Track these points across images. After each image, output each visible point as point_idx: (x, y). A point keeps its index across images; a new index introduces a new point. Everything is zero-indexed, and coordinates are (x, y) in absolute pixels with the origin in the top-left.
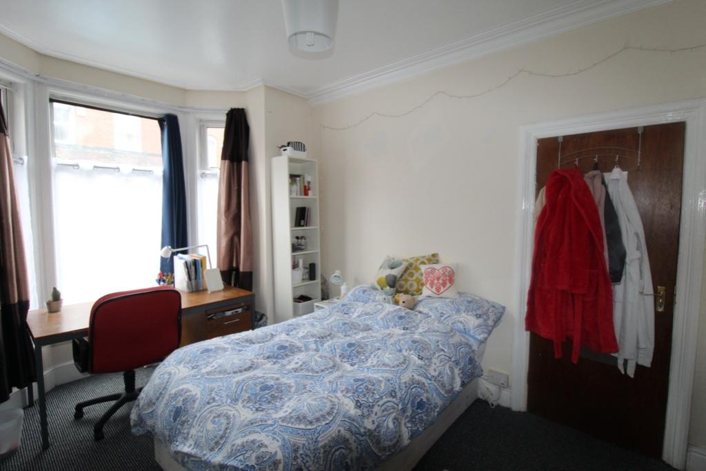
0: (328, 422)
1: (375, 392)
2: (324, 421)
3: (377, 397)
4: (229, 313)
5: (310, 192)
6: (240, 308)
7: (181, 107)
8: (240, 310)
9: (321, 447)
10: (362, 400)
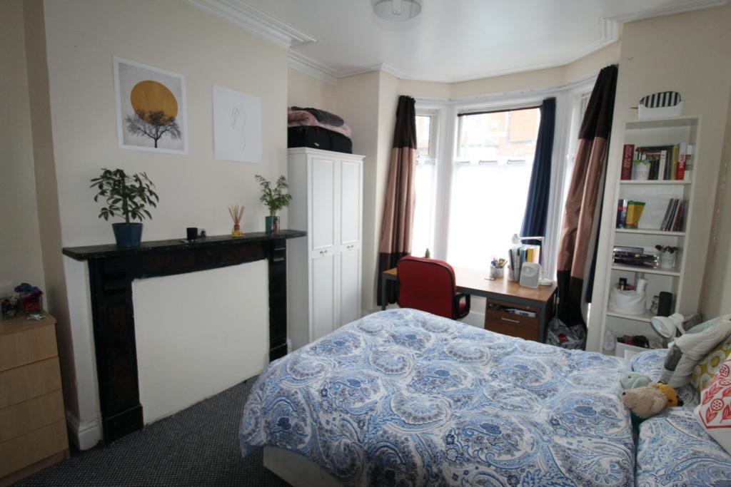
0: (406, 421)
1: (485, 451)
2: (406, 417)
3: (483, 457)
4: (518, 312)
5: (687, 173)
6: (533, 312)
7: (560, 87)
8: (532, 315)
9: (384, 429)
10: (460, 441)
